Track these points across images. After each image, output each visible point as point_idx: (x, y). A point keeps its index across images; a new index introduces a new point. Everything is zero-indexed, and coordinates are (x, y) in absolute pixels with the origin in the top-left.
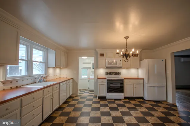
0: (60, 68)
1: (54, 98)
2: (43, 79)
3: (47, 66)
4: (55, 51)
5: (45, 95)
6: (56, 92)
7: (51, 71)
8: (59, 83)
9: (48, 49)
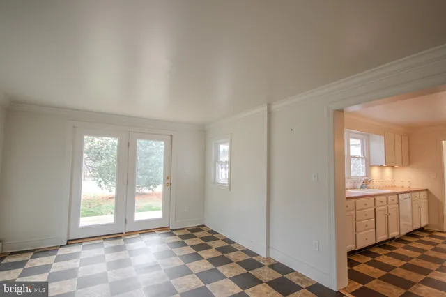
0: (393, 167)
1: (389, 216)
2: (366, 183)
3: (369, 163)
4: (383, 138)
5: (378, 207)
6: (393, 206)
7: (375, 172)
8: (397, 194)
9: (368, 136)
